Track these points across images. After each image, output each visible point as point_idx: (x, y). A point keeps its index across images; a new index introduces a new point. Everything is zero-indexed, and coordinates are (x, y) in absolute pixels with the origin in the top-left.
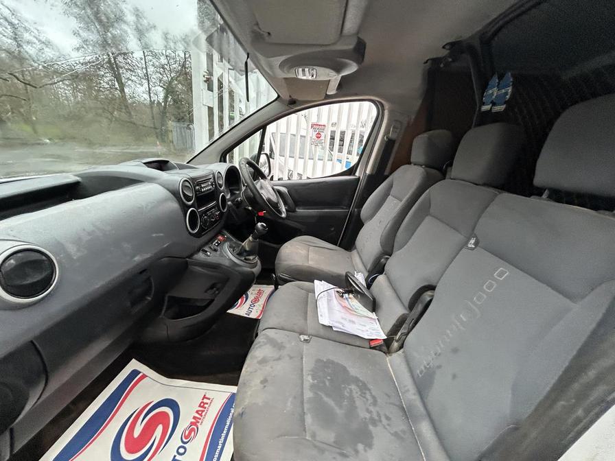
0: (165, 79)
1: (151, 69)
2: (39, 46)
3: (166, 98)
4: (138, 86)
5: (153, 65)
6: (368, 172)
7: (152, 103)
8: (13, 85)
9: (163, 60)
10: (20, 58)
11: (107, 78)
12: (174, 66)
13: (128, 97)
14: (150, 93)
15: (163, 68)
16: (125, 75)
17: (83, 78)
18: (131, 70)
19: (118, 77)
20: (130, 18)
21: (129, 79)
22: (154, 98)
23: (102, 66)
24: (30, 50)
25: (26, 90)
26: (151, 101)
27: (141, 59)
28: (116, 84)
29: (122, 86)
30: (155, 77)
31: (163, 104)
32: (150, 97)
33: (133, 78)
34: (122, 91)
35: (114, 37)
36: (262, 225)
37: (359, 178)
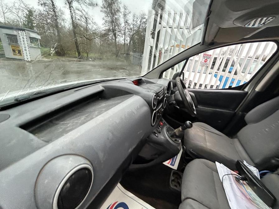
0: (131, 34)
1: (127, 30)
2: (92, 24)
3: (130, 41)
4: (121, 37)
5: (128, 29)
6: (257, 89)
7: (125, 44)
8: (84, 39)
9: (132, 26)
10: (86, 29)
11: (111, 35)
12: (135, 28)
13: (117, 42)
14: (125, 40)
15: (131, 29)
16: (118, 33)
17: (104, 36)
18: (119, 32)
19: (115, 35)
20: (122, 10)
21: (118, 35)
22: (126, 42)
23: (110, 31)
24: (90, 26)
25: (87, 41)
26: (124, 43)
27: (124, 26)
28: (114, 37)
29: (116, 38)
30: (127, 33)
31: (129, 45)
32: (125, 41)
33: (120, 35)
34: (115, 40)
35: (116, 18)
36: (190, 123)
37: (247, 93)
